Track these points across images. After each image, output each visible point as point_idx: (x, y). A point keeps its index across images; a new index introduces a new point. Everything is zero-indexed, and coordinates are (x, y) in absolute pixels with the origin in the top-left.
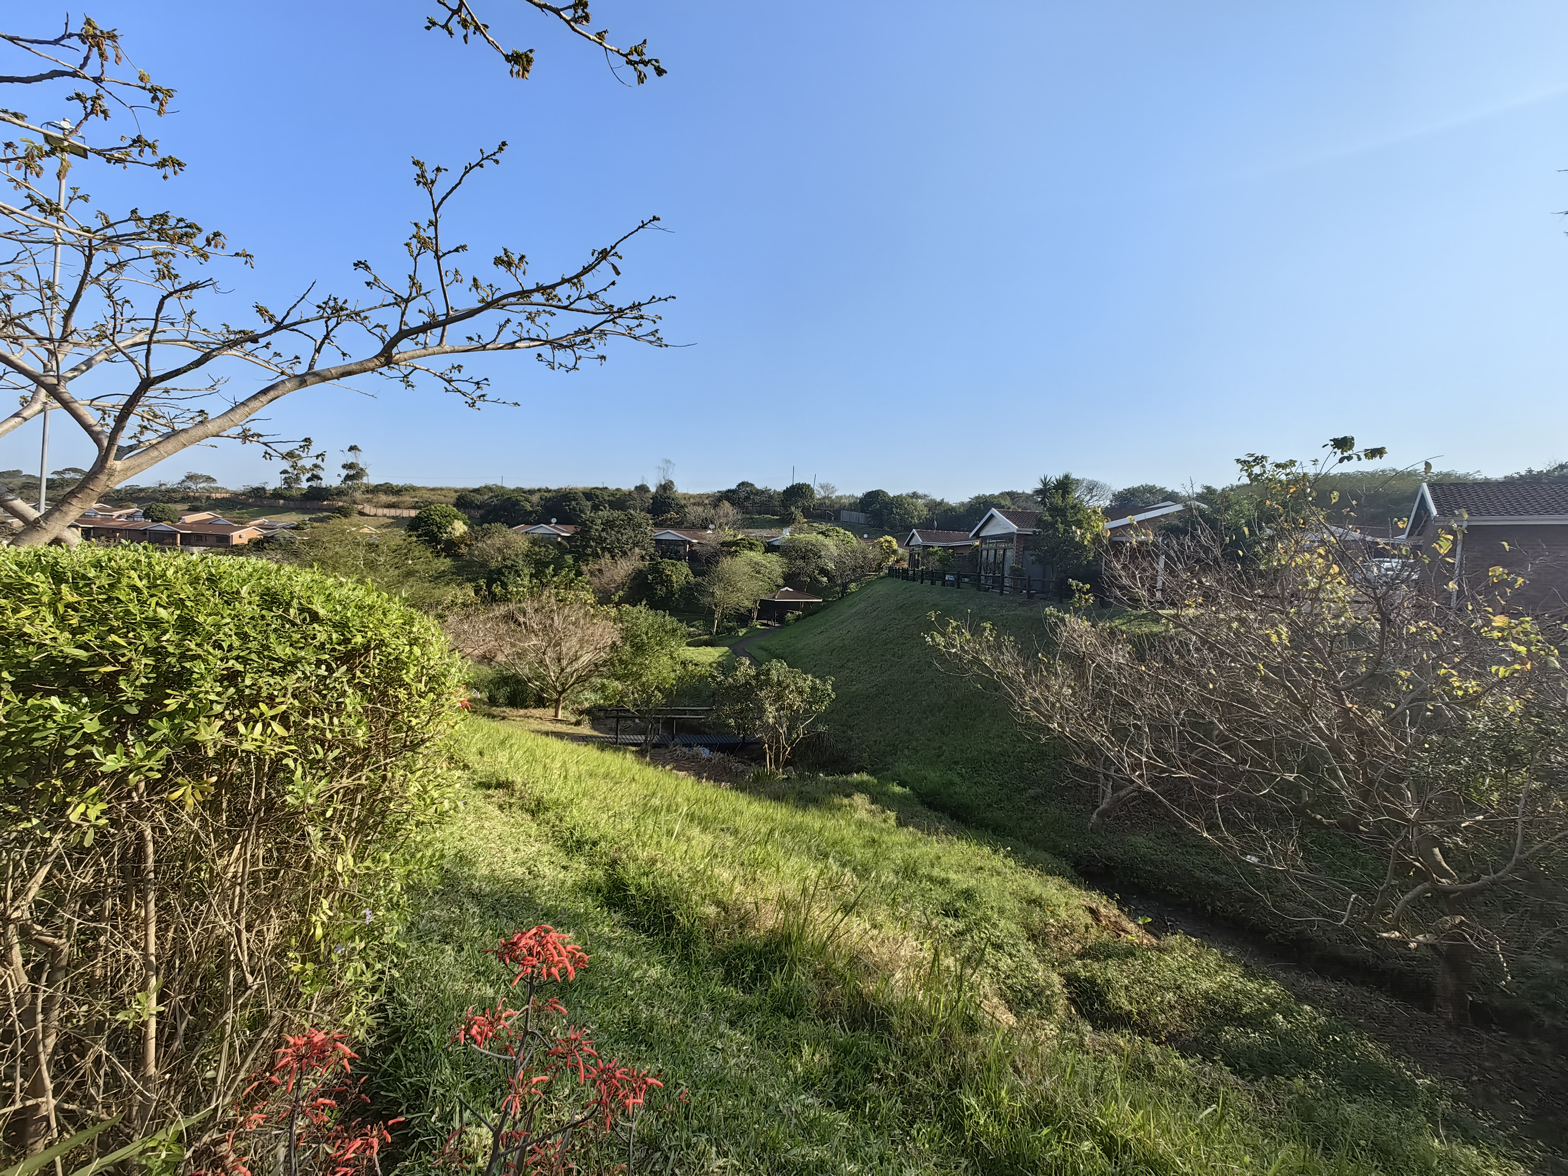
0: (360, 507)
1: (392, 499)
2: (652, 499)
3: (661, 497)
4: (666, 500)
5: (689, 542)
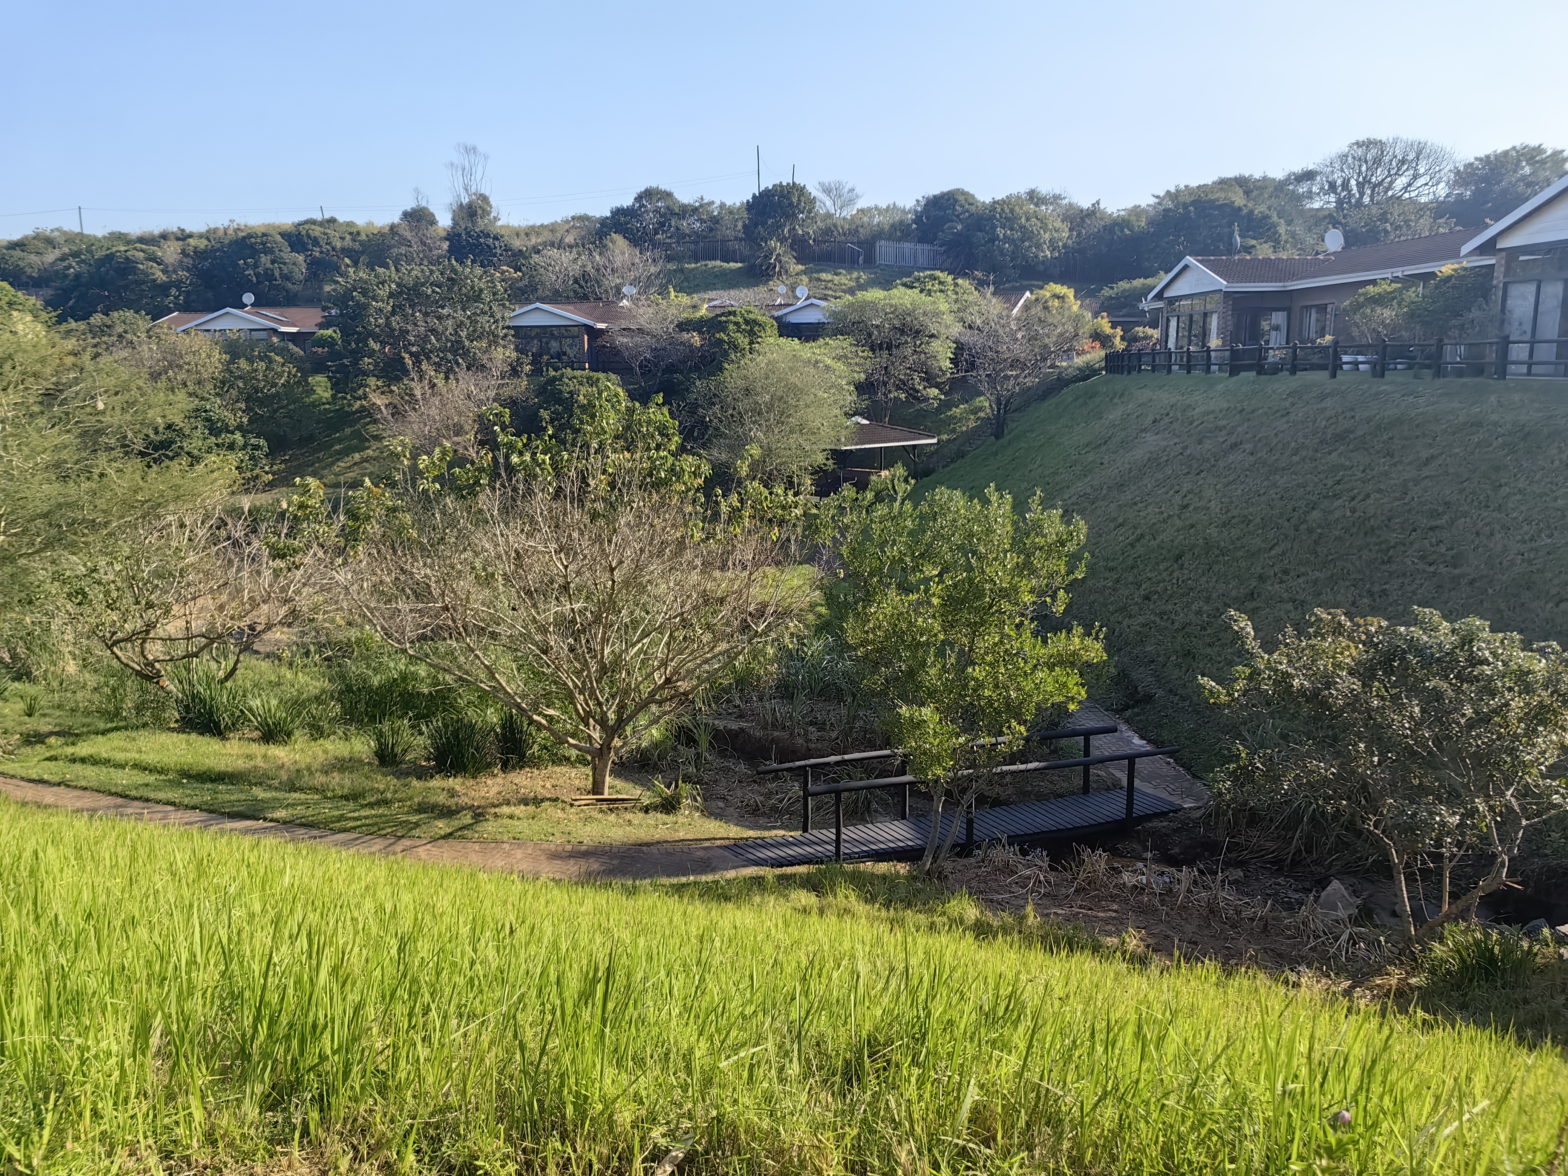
2: (446, 239)
3: (468, 234)
4: (482, 240)
5: (589, 329)
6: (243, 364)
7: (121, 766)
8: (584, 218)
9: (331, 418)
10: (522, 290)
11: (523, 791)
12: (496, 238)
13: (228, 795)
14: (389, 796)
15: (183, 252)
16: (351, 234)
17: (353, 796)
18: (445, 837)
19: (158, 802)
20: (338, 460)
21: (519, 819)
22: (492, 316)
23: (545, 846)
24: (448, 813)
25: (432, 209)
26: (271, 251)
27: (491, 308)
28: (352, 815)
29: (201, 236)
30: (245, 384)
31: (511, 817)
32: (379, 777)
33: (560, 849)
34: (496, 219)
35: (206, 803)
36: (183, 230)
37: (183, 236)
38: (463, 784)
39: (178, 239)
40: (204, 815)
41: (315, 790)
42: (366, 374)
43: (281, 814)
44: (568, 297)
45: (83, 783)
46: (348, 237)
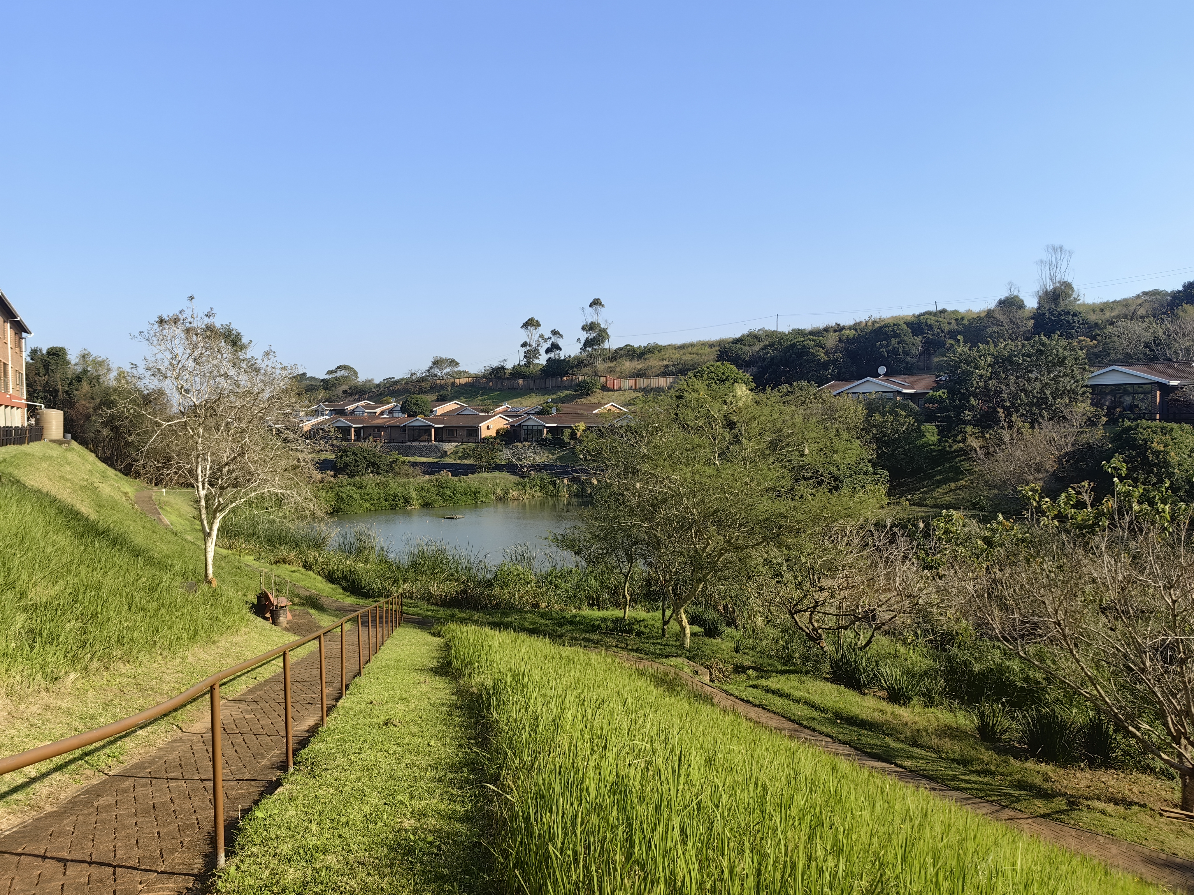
0: (603, 379)
1: (638, 365)
2: (1032, 318)
3: (1051, 313)
4: (1063, 318)
5: (1163, 387)
6: (878, 417)
7: (797, 701)
8: (1155, 293)
9: (936, 455)
10: (1096, 356)
11: (1110, 790)
12: (1075, 315)
13: (870, 739)
14: (993, 768)
15: (840, 341)
16: (956, 320)
17: (964, 762)
18: (1043, 816)
19: (821, 733)
20: (938, 487)
21: (1111, 816)
22: (1073, 377)
23: (1138, 848)
24: (1046, 795)
25: (1022, 296)
26: (899, 336)
27: (1073, 371)
28: (961, 777)
29: (850, 328)
30: (877, 431)
31: (1103, 812)
32: (983, 750)
33: (1154, 854)
34: (1076, 299)
35: (853, 741)
36: (839, 325)
37: (839, 329)
38: (1055, 771)
39: (835, 331)
40: (853, 752)
41: (931, 749)
42: (965, 423)
43: (908, 763)
44: (1138, 359)
45: (774, 709)
46: (953, 322)
